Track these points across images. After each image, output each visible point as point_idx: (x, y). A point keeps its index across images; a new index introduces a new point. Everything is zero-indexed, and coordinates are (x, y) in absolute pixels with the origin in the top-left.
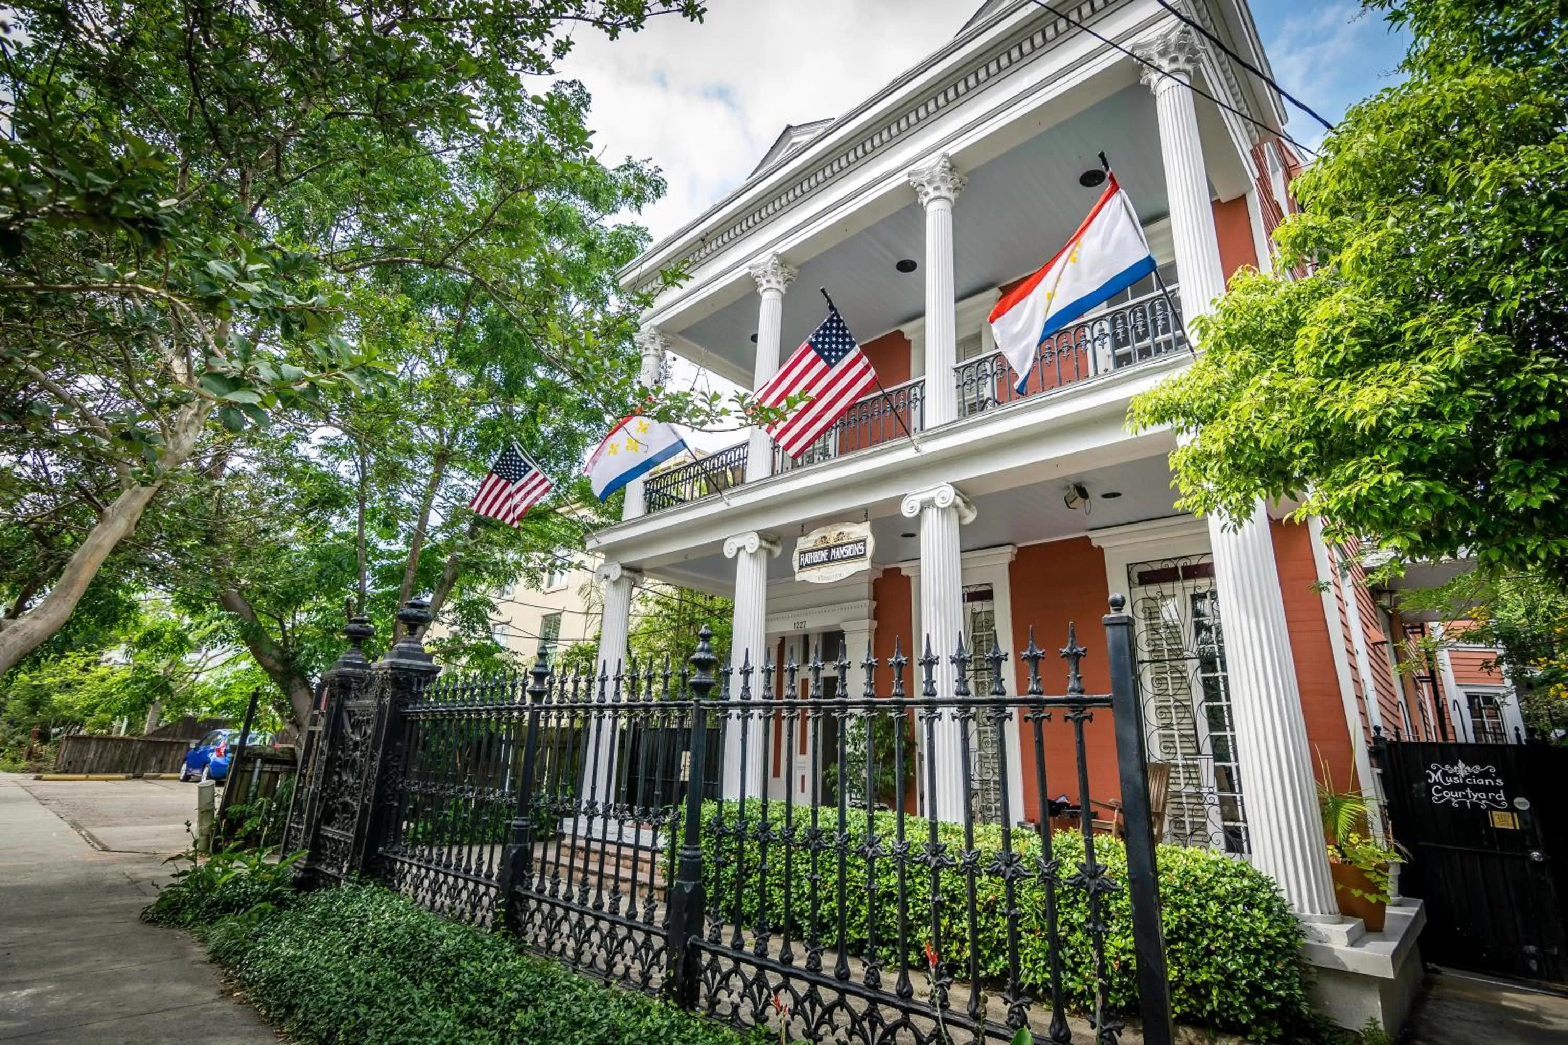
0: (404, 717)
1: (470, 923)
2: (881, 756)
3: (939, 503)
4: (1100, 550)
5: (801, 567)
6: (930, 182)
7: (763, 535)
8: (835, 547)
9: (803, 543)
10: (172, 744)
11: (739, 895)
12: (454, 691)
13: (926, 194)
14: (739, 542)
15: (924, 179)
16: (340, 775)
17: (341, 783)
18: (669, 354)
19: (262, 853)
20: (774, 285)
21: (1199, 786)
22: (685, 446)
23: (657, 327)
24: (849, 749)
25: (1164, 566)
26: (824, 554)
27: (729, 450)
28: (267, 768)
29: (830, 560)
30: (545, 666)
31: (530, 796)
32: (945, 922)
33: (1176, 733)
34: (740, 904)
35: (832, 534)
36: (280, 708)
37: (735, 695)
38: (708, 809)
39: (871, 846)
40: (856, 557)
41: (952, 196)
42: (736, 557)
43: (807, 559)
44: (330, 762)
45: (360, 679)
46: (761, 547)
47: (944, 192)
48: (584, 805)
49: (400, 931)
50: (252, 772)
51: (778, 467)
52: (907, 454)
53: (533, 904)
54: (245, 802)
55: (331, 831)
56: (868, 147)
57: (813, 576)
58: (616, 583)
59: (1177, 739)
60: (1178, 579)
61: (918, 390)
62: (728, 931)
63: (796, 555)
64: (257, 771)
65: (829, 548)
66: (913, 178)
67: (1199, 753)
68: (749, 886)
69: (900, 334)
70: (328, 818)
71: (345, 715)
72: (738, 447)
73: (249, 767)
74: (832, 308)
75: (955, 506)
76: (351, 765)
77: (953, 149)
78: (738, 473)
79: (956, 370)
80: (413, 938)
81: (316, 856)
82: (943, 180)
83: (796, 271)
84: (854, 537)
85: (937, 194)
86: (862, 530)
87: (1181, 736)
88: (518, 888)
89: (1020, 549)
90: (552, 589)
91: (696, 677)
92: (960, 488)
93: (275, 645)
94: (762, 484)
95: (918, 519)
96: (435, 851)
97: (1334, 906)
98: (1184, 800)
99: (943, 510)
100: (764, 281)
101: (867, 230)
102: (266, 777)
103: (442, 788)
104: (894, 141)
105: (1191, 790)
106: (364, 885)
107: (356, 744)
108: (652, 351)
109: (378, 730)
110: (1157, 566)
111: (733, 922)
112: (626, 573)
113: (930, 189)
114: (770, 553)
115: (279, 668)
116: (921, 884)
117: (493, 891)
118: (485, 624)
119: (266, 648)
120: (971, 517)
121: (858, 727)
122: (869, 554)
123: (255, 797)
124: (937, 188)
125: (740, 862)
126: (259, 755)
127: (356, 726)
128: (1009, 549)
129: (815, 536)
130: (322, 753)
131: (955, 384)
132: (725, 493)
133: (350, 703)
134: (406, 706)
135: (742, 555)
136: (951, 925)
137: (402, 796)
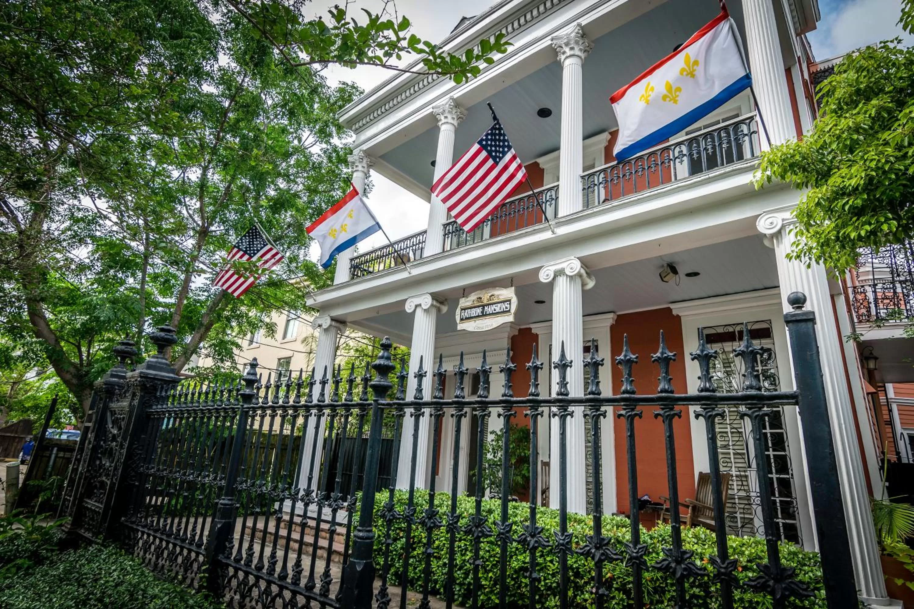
0: (148, 416)
1: (181, 583)
2: (513, 461)
3: (568, 272)
4: (678, 317)
5: (462, 320)
6: (567, 44)
7: (435, 296)
8: (488, 305)
9: (464, 302)
10: (16, 437)
11: (406, 565)
12: (186, 395)
13: (564, 53)
14: (417, 301)
15: (562, 42)
16: (100, 459)
17: (101, 466)
18: (372, 172)
19: (35, 518)
20: (450, 120)
21: (748, 491)
22: (380, 228)
23: (365, 151)
24: (490, 456)
25: (726, 330)
26: (479, 311)
27: (412, 237)
28: (61, 454)
29: (484, 315)
30: (255, 374)
31: (236, 481)
32: (570, 593)
33: (731, 451)
34: (406, 571)
35: (486, 297)
36: (74, 410)
37: (410, 397)
38: (382, 497)
39: (533, 536)
40: (504, 312)
41: (583, 55)
42: (415, 311)
43: (466, 314)
44: (95, 449)
45: (121, 387)
46: (432, 305)
47: (577, 52)
48: (302, 493)
49: (122, 589)
50: (50, 457)
51: (448, 247)
52: (547, 235)
53: (231, 571)
54: (43, 479)
55: (91, 503)
56: (522, 20)
57: (470, 326)
58: (326, 330)
59: (732, 456)
60: (735, 340)
61: (553, 193)
62: (394, 591)
63: (458, 311)
64: (53, 456)
65: (483, 306)
66: (555, 42)
67: (750, 467)
68: (414, 557)
69: (536, 164)
70: (89, 493)
71: (109, 414)
72: (419, 234)
73: (47, 453)
74: (495, 118)
75: (579, 275)
76: (110, 453)
77: (584, 21)
78: (418, 253)
79: (583, 177)
80: (132, 595)
81: (77, 522)
82: (577, 43)
83: (466, 112)
84: (502, 298)
85: (572, 52)
86: (509, 293)
87: (734, 454)
88: (221, 557)
89: (618, 316)
90: (285, 340)
91: (376, 380)
92: (584, 262)
93: (74, 365)
94: (435, 258)
95: (551, 286)
96: (162, 520)
97: (884, 592)
98: (737, 501)
99: (571, 277)
100: (442, 118)
101: (518, 82)
102: (60, 461)
103: (171, 472)
104: (542, 17)
105: (742, 493)
106: (106, 547)
107: (114, 436)
108: (360, 168)
109: (128, 425)
110: (720, 330)
111: (399, 585)
112: (333, 323)
113: (567, 50)
114: (439, 310)
115: (74, 381)
116: (551, 561)
117: (201, 558)
118: (231, 357)
119: (66, 367)
120: (591, 284)
121: (497, 440)
122: (513, 310)
123: (50, 476)
124: (572, 49)
125: (408, 538)
126: (56, 445)
127: (115, 422)
128: (611, 315)
129: (473, 297)
130: (90, 443)
131: (581, 188)
132: (408, 265)
133: (113, 405)
134: (151, 406)
135: (419, 310)
136: (575, 596)
137: (144, 478)
